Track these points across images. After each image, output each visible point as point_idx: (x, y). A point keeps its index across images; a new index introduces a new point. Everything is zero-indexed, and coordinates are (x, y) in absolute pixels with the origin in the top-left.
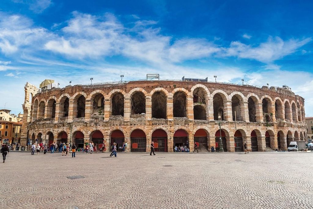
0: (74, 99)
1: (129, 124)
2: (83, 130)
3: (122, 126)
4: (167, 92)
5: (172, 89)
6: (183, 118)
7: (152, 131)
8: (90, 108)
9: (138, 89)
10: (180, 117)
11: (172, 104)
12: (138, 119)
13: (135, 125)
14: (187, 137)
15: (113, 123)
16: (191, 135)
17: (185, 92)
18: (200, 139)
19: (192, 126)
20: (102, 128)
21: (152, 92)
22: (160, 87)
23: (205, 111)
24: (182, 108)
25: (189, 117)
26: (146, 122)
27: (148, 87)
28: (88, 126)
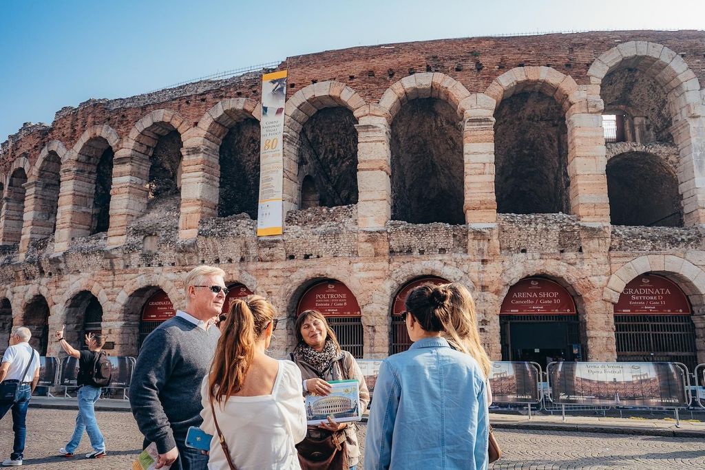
0: (77, 161)
1: (279, 251)
2: (99, 287)
3: (252, 266)
4: (465, 92)
5: (490, 78)
6: (549, 216)
7: (388, 287)
8: (127, 190)
9: (322, 90)
10: (536, 212)
11: (491, 147)
12: (321, 229)
13: (307, 257)
14: (577, 316)
15: (216, 251)
16: (598, 304)
17: (555, 89)
18: (655, 328)
19: (603, 259)
20: (171, 276)
21: (389, 99)
22: (429, 69)
23: (675, 183)
24: (552, 176)
25: (582, 211)
26: (357, 240)
27: (371, 73)
28: (116, 268)
